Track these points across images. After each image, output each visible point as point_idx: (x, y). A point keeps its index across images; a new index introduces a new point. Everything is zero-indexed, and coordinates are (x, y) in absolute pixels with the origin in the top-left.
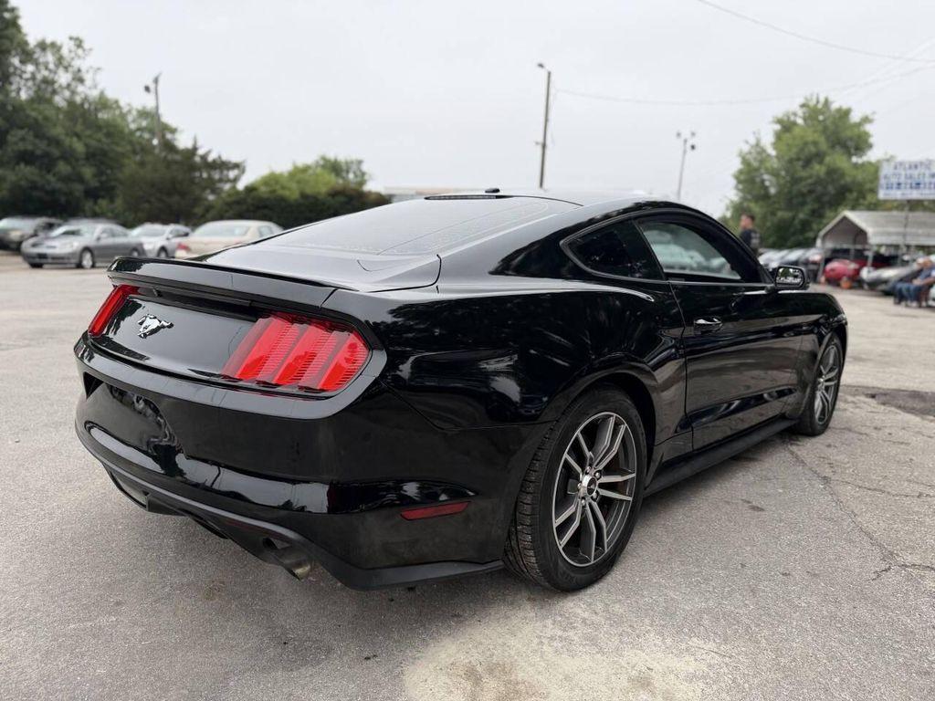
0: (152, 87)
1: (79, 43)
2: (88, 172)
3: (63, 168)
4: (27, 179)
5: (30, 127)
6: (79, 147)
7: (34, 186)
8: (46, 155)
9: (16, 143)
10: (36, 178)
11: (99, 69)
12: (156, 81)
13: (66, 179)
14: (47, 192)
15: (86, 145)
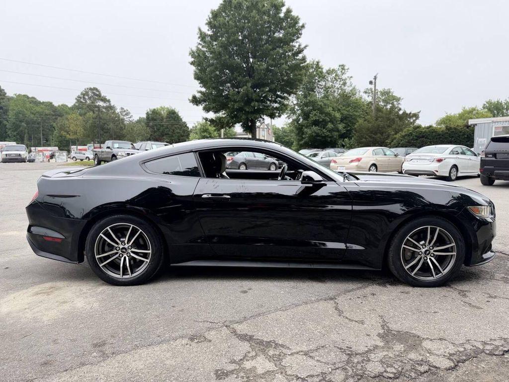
0: (373, 81)
1: (342, 67)
2: (341, 126)
3: (330, 126)
4: (315, 133)
5: (318, 109)
6: (338, 115)
7: (318, 135)
8: (324, 120)
9: (312, 117)
10: (319, 131)
11: (351, 77)
12: (375, 78)
13: (330, 131)
14: (323, 137)
15: (342, 114)
